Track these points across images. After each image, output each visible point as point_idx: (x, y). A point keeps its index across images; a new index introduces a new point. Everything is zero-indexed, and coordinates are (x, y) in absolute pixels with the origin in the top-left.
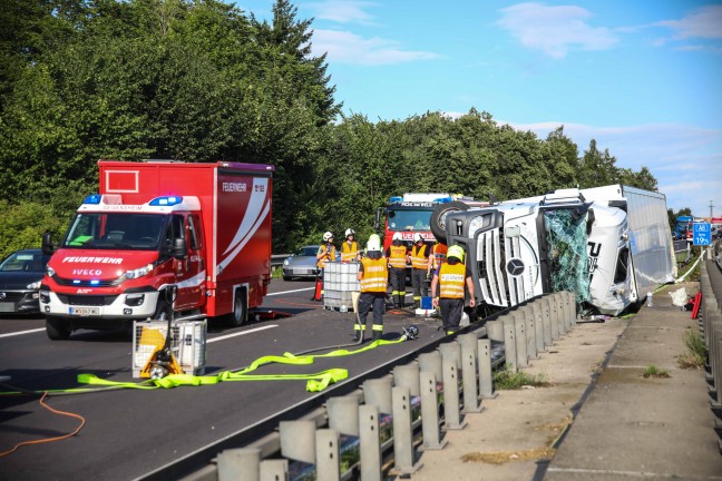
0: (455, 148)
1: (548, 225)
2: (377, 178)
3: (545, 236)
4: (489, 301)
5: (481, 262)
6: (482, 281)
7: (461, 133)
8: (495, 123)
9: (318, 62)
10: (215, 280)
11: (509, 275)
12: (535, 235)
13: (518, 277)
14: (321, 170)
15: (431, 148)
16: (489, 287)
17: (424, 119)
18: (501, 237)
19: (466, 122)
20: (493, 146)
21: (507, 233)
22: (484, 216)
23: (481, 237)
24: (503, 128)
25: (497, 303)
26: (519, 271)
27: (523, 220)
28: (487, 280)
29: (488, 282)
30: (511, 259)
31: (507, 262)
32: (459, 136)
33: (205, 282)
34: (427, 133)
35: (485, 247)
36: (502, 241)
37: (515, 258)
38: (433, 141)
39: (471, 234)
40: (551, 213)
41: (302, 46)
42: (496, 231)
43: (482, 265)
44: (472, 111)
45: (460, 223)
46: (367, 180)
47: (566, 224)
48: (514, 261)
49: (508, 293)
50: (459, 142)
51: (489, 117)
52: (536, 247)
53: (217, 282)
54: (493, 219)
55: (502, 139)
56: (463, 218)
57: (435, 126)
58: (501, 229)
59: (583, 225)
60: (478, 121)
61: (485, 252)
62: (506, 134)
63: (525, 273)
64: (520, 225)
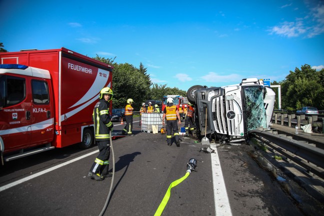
1: (246, 95)
3: (244, 99)
4: (218, 132)
5: (214, 113)
6: (215, 122)
7: (174, 91)
9: (148, 76)
10: (60, 125)
11: (228, 119)
12: (241, 99)
13: (232, 120)
14: (147, 94)
16: (218, 125)
18: (224, 100)
20: (179, 93)
21: (227, 98)
22: (214, 90)
23: (214, 100)
25: (222, 132)
26: (233, 117)
27: (235, 92)
28: (217, 121)
30: (229, 111)
31: (227, 112)
33: (54, 125)
35: (216, 105)
36: (224, 103)
37: (231, 110)
38: (169, 92)
39: (209, 100)
40: (247, 88)
41: (145, 73)
42: (222, 97)
43: (215, 114)
45: (203, 94)
47: (255, 94)
49: (227, 127)
52: (241, 105)
53: (62, 125)
54: (220, 92)
56: (205, 91)
58: (224, 97)
59: (262, 95)
61: (216, 107)
63: (236, 118)
64: (233, 94)
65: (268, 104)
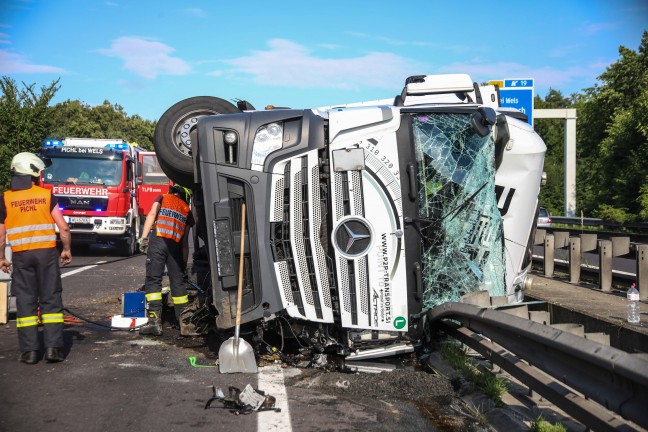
0: (94, 130)
1: (421, 148)
2: (25, 140)
3: (413, 169)
4: (293, 311)
5: (278, 225)
6: (279, 267)
7: (99, 118)
8: (125, 114)
11: (338, 253)
12: (396, 168)
13: (357, 259)
15: (74, 128)
16: (294, 280)
17: (65, 106)
18: (323, 169)
19: (102, 110)
20: (126, 131)
21: (339, 161)
22: (283, 123)
23: (279, 168)
24: (133, 117)
25: (311, 315)
26: (362, 245)
27: (371, 133)
28: (291, 264)
29: (292, 269)
30: (344, 218)
31: (336, 224)
32: (98, 120)
34: (69, 117)
35: (287, 192)
36: (325, 180)
37: (353, 215)
38: (74, 123)
39: (257, 165)
40: (425, 119)
42: (313, 157)
43: (280, 231)
44: (106, 103)
45: (231, 138)
46: (14, 143)
47: (457, 145)
48: (349, 223)
49: (334, 293)
50: (98, 125)
51: (121, 109)
52: (396, 192)
54: (305, 133)
55: (133, 126)
56: (239, 126)
57: (76, 111)
58: (324, 153)
59: (487, 151)
60: (112, 109)
61: (287, 201)
62: (135, 123)
63: (373, 251)
64: (365, 144)
65: (512, 191)
